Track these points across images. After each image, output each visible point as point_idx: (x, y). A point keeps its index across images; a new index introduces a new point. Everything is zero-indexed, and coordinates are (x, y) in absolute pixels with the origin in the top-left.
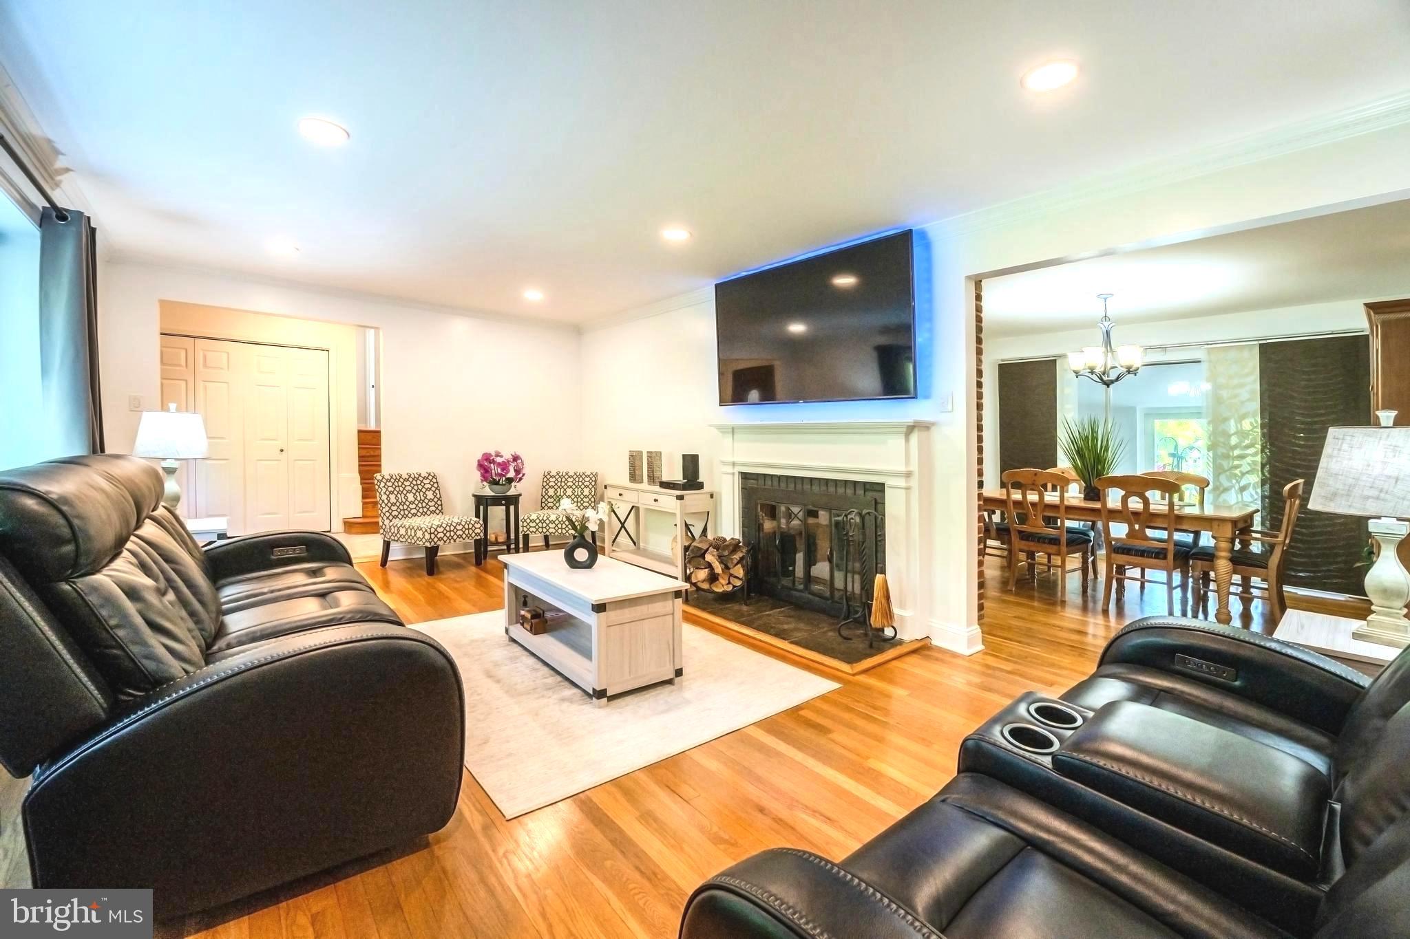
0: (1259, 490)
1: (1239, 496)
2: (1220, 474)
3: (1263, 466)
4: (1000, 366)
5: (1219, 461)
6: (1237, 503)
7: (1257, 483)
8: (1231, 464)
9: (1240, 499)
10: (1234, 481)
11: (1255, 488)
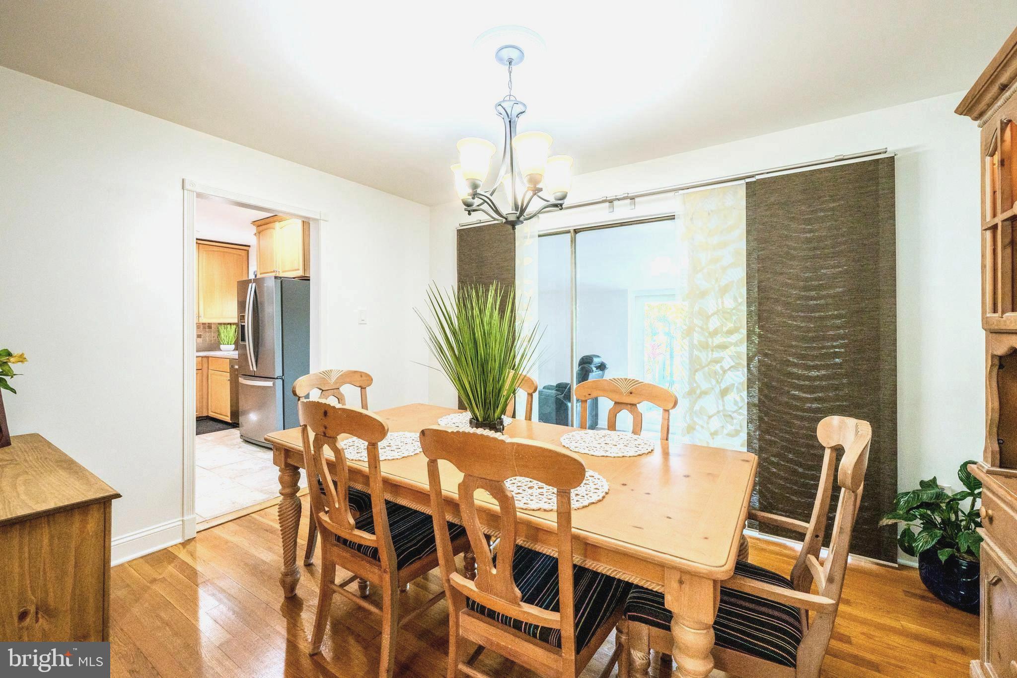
0: (745, 394)
1: (720, 402)
2: (696, 371)
3: (750, 360)
4: (459, 231)
5: (696, 352)
6: (718, 412)
7: (742, 384)
8: (710, 356)
9: (721, 408)
10: (714, 382)
11: (739, 391)
